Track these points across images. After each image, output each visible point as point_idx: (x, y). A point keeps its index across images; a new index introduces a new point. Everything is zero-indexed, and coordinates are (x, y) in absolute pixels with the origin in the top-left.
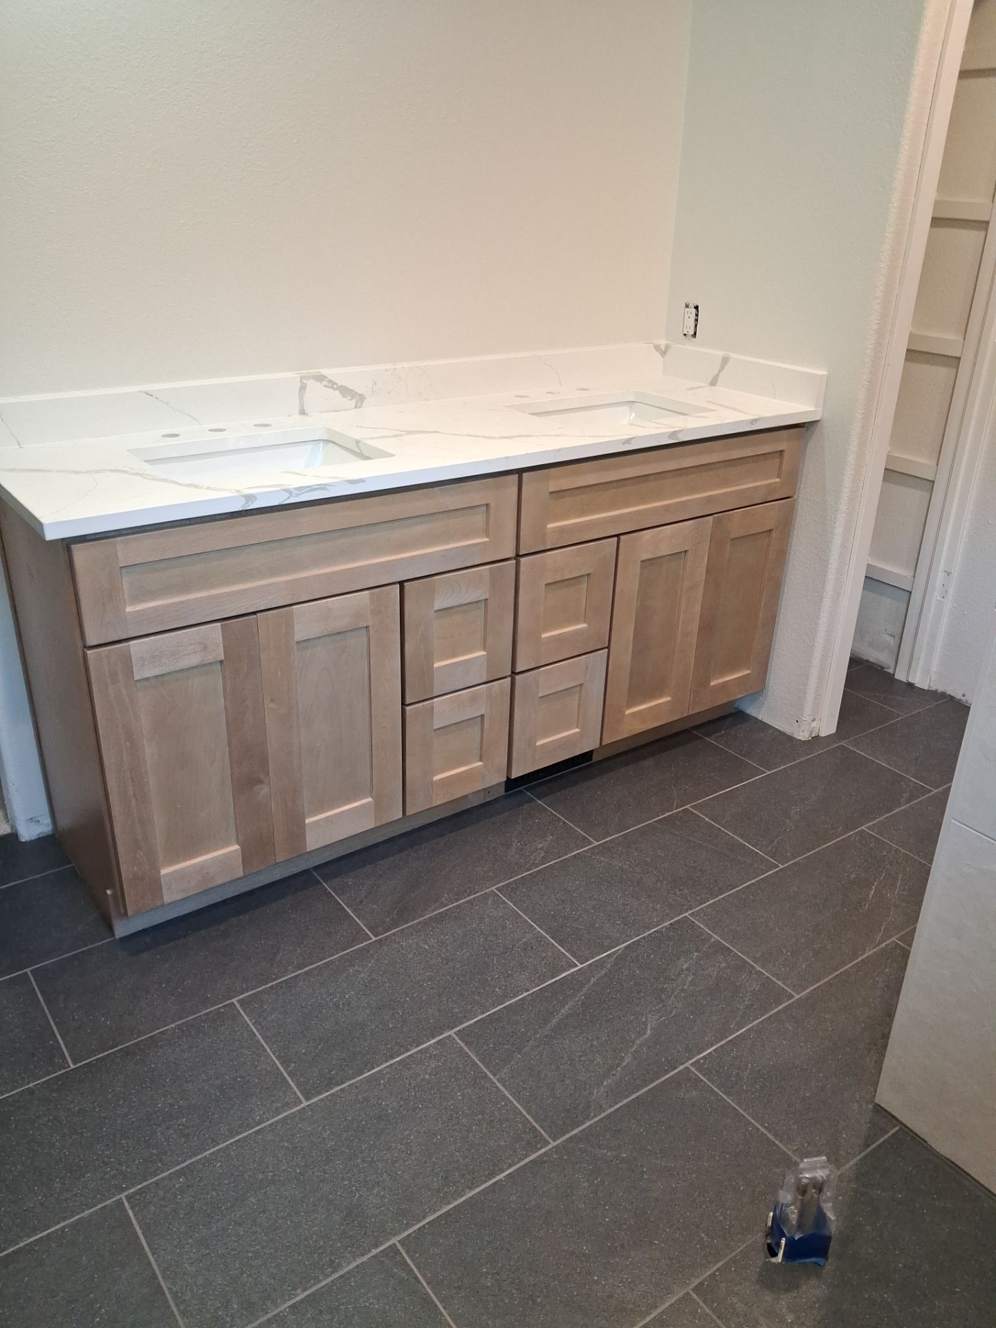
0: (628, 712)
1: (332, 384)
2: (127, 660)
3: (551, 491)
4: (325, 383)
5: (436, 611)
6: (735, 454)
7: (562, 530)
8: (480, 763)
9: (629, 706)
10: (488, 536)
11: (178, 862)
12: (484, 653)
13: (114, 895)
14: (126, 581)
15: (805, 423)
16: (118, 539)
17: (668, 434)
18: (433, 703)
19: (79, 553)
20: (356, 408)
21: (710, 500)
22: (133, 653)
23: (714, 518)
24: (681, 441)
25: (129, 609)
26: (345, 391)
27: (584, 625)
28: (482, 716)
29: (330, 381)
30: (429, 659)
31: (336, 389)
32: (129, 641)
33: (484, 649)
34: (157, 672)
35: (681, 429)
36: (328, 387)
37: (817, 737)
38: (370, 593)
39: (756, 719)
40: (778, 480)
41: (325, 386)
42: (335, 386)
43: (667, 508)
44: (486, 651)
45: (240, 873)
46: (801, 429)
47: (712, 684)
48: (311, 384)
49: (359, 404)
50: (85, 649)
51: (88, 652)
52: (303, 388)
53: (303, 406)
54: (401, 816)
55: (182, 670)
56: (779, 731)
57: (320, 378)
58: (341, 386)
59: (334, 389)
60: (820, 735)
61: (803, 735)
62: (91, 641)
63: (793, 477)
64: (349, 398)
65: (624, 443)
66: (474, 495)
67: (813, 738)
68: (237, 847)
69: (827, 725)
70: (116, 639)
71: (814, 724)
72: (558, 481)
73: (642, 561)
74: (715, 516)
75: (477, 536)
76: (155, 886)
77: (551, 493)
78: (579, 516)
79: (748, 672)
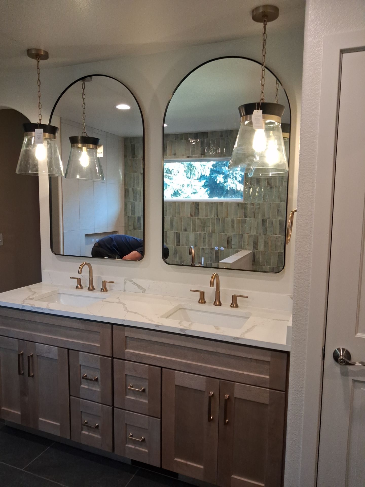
0: (176, 459)
1: (135, 283)
4: (132, 282)
8: (100, 437)
9: (177, 456)
10: (100, 344)
17: (180, 329)
18: (81, 401)
20: (142, 293)
24: (188, 334)
26: (139, 287)
27: (147, 402)
29: (134, 282)
30: (79, 382)
31: (137, 285)
35: (187, 329)
36: (133, 284)
38: (58, 348)
40: (268, 377)
41: (132, 283)
42: (136, 284)
44: (101, 390)
48: (128, 282)
49: (144, 292)
52: (125, 283)
53: (125, 288)
57: (131, 281)
58: (138, 285)
59: (135, 285)
64: (140, 289)
65: (155, 326)
72: (129, 333)
73: (176, 385)
74: (220, 380)
75: (97, 343)
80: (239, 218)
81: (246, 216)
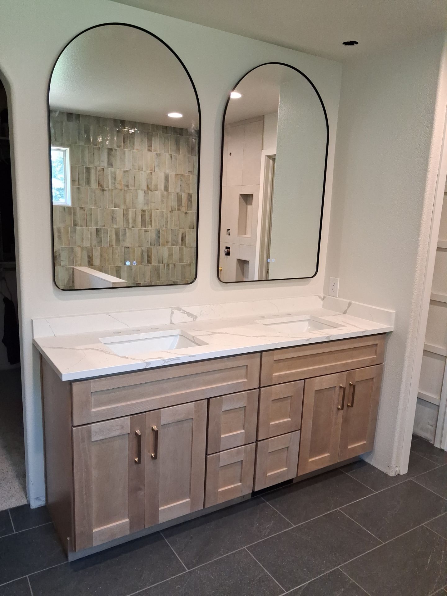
0: (310, 460)
1: (184, 312)
2: (89, 432)
3: (275, 359)
4: (181, 311)
5: (223, 412)
6: (356, 345)
7: (279, 376)
8: (240, 484)
9: (311, 457)
10: (247, 379)
11: (101, 526)
12: (244, 431)
13: (71, 540)
14: (93, 398)
15: (386, 332)
16: (92, 380)
17: (325, 337)
18: (220, 454)
19: (75, 387)
20: (193, 321)
21: (345, 365)
22: (92, 429)
23: (347, 372)
24: (331, 340)
25: (93, 410)
26: (189, 314)
27: (289, 419)
28: (242, 461)
30: (219, 433)
31: (186, 314)
32: (91, 424)
33: (244, 429)
34: (101, 438)
35: (331, 335)
37: (399, 475)
38: (194, 403)
39: (370, 464)
40: (375, 356)
43: (326, 368)
44: (244, 430)
45: (128, 533)
46: (384, 335)
47: (349, 447)
48: (176, 311)
49: (195, 319)
50: (72, 427)
51: (74, 429)
52: (172, 313)
53: (172, 320)
54: (203, 508)
55: (112, 437)
56: (381, 471)
57: (179, 309)
60: (400, 474)
61: (392, 474)
62: (75, 424)
63: (382, 355)
64: (191, 317)
65: (306, 341)
66: (242, 362)
67: (396, 475)
68: (127, 520)
69: (403, 469)
70: (86, 423)
71: (397, 469)
72: (277, 356)
73: (315, 391)
74: (348, 371)
75: (242, 379)
76: (90, 536)
77: (274, 361)
78: (287, 371)
79: (365, 442)
80: (67, 226)
81: (75, 225)
